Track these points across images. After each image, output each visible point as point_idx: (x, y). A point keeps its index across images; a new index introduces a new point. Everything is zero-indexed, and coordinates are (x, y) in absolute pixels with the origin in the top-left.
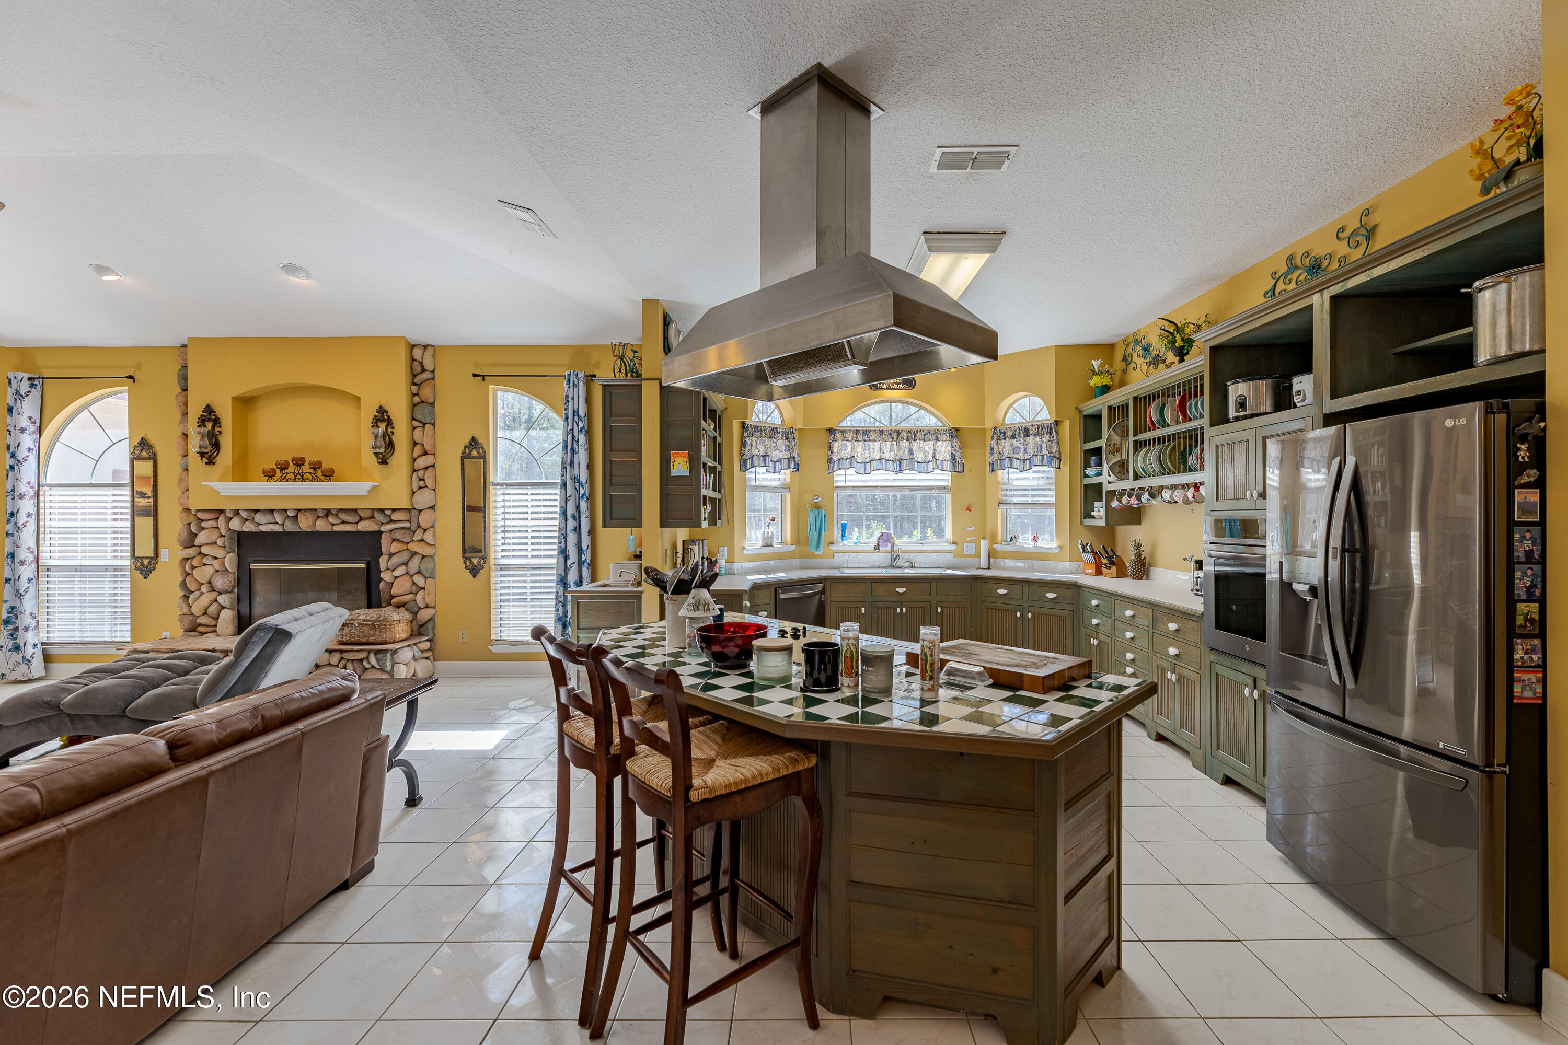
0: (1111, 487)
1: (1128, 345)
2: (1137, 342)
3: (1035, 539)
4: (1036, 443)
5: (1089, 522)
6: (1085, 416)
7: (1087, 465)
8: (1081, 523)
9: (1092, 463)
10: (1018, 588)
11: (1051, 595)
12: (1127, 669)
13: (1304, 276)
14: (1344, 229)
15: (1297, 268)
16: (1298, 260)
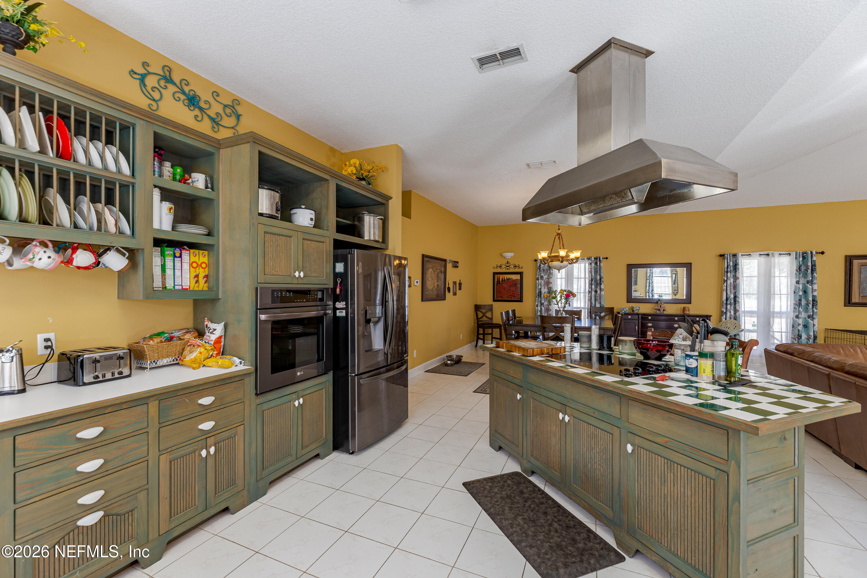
12: (80, 523)
13: (183, 97)
14: (218, 95)
15: (175, 84)
16: (176, 79)
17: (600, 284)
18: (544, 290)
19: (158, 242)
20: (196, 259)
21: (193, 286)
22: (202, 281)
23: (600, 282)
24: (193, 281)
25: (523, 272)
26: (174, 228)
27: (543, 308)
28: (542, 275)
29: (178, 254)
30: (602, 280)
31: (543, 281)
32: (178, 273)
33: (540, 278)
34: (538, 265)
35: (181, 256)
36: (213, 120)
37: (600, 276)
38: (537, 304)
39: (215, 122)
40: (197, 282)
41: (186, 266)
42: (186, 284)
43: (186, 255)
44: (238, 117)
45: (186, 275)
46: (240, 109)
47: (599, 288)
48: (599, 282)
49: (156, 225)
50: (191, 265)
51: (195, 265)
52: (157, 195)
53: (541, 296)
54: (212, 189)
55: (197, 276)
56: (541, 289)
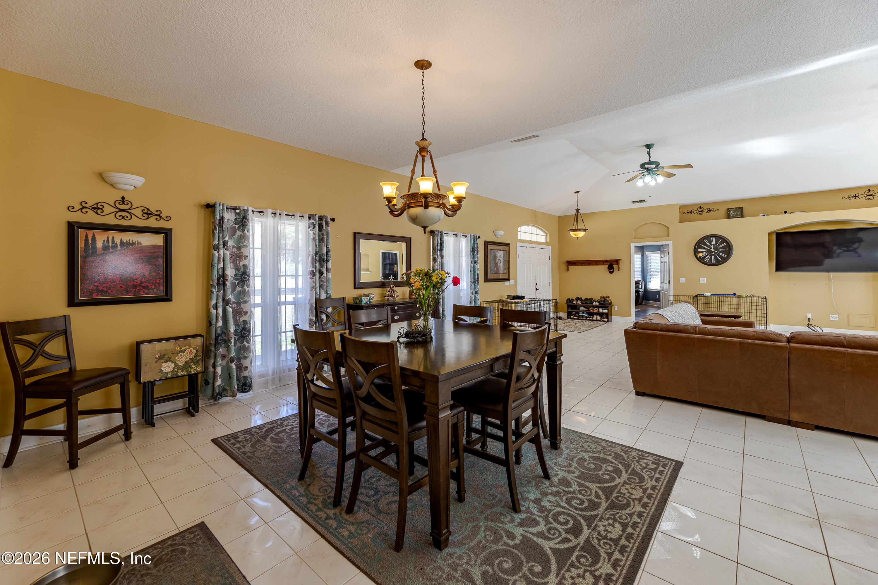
17: (328, 261)
18: (230, 272)
23: (327, 257)
25: (171, 230)
27: (230, 310)
28: (227, 239)
30: (330, 254)
31: (227, 253)
33: (221, 246)
34: (218, 217)
37: (327, 248)
38: (214, 302)
47: (325, 267)
48: (325, 257)
53: (224, 284)
56: (224, 269)
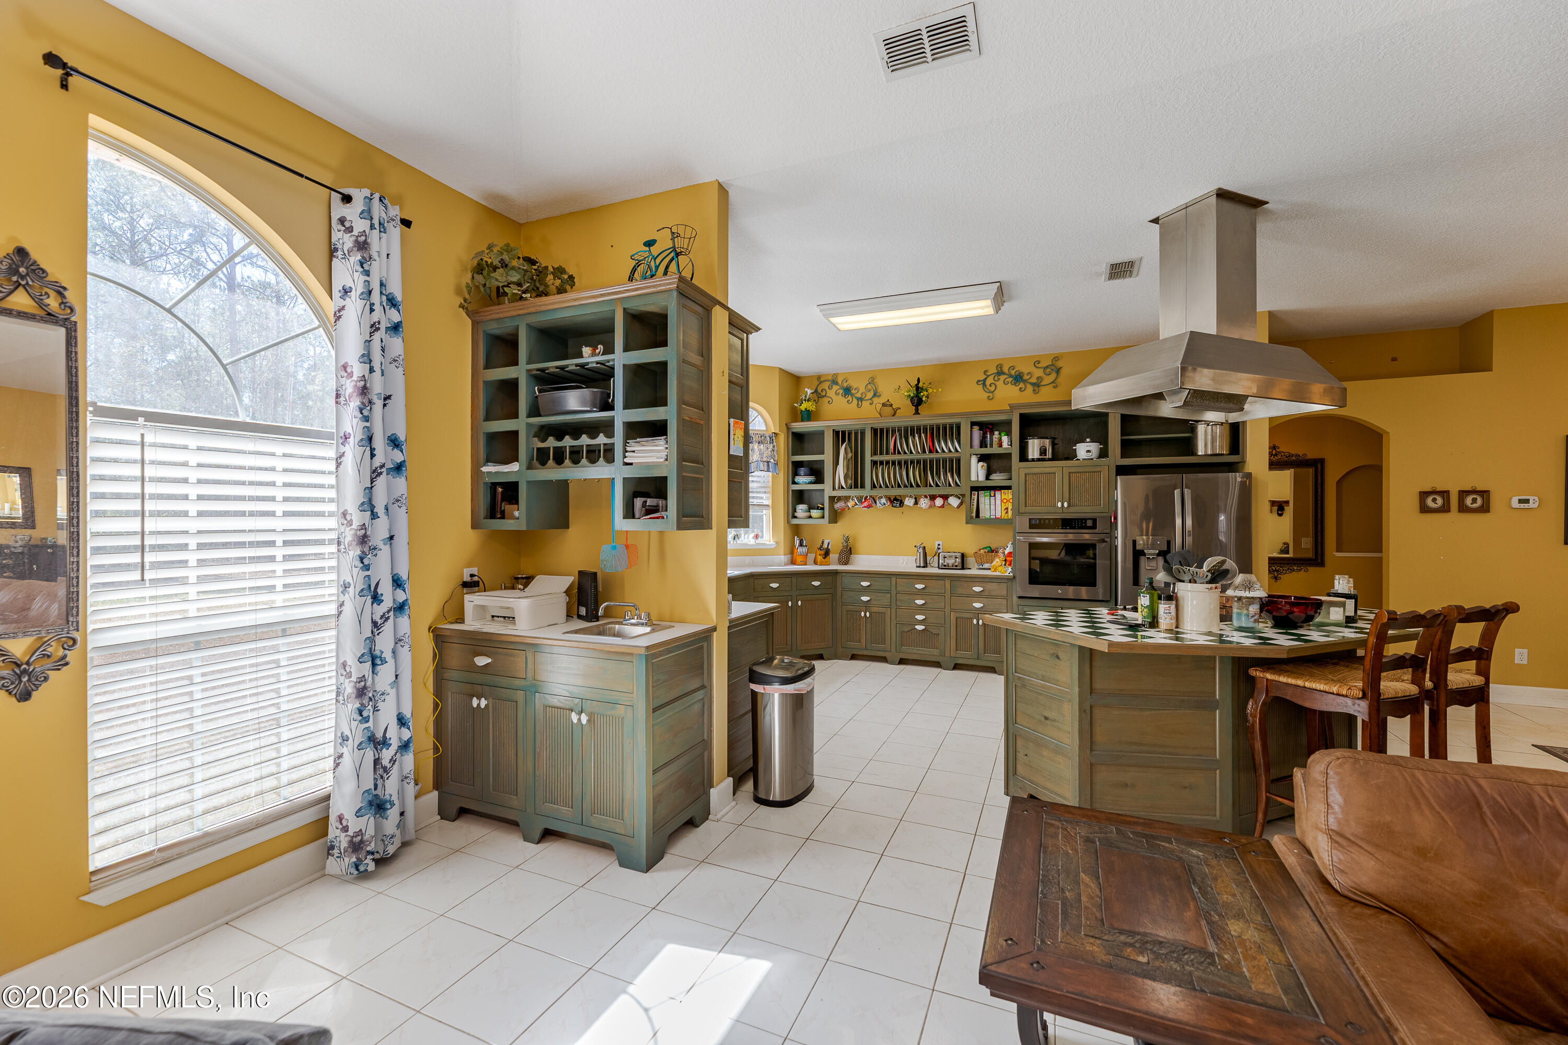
0: (835, 494)
1: (821, 382)
2: (835, 382)
3: (757, 537)
4: (760, 450)
5: (795, 521)
6: (793, 433)
7: (795, 474)
8: (788, 522)
9: (802, 473)
10: (788, 580)
11: (816, 583)
12: (916, 627)
13: (1010, 380)
14: (1039, 362)
15: (1005, 374)
16: (1006, 369)
19: (976, 489)
20: (1006, 497)
21: (1004, 516)
22: (1010, 512)
24: (1004, 513)
26: (987, 478)
29: (992, 495)
32: (993, 507)
35: (995, 496)
36: (1033, 384)
39: (1037, 385)
40: (1007, 512)
41: (998, 502)
42: (998, 515)
43: (998, 494)
44: (1058, 371)
45: (998, 508)
46: (1059, 364)
49: (973, 478)
50: (1002, 501)
51: (1005, 501)
52: (974, 460)
54: (1011, 445)
55: (1007, 509)
